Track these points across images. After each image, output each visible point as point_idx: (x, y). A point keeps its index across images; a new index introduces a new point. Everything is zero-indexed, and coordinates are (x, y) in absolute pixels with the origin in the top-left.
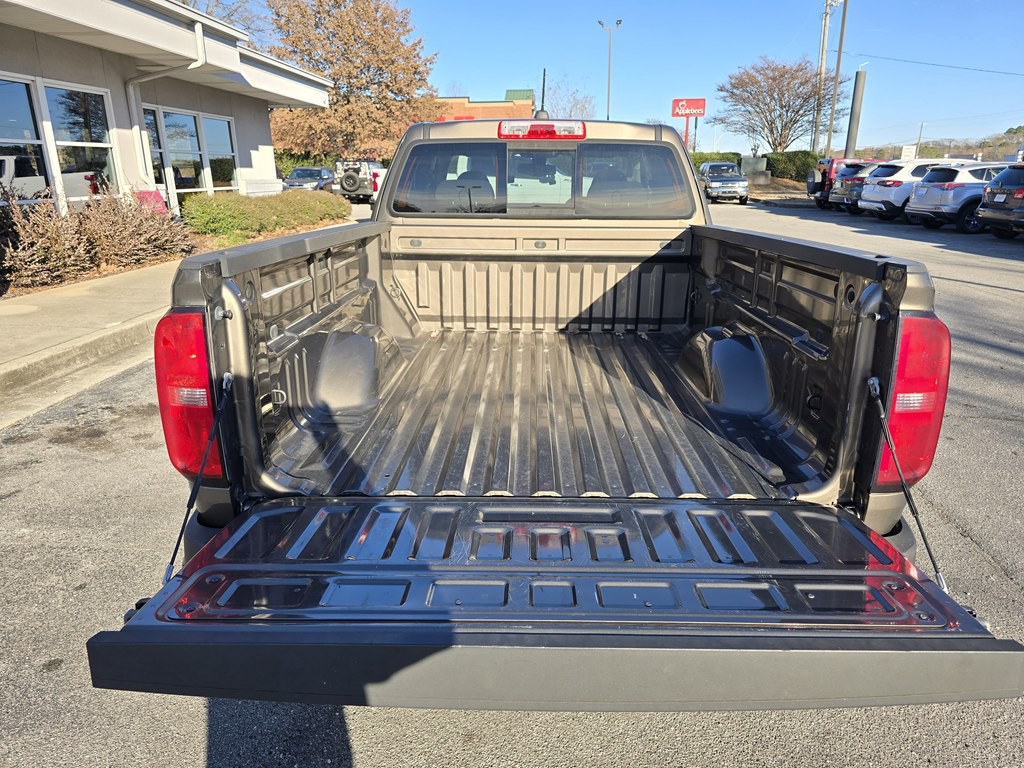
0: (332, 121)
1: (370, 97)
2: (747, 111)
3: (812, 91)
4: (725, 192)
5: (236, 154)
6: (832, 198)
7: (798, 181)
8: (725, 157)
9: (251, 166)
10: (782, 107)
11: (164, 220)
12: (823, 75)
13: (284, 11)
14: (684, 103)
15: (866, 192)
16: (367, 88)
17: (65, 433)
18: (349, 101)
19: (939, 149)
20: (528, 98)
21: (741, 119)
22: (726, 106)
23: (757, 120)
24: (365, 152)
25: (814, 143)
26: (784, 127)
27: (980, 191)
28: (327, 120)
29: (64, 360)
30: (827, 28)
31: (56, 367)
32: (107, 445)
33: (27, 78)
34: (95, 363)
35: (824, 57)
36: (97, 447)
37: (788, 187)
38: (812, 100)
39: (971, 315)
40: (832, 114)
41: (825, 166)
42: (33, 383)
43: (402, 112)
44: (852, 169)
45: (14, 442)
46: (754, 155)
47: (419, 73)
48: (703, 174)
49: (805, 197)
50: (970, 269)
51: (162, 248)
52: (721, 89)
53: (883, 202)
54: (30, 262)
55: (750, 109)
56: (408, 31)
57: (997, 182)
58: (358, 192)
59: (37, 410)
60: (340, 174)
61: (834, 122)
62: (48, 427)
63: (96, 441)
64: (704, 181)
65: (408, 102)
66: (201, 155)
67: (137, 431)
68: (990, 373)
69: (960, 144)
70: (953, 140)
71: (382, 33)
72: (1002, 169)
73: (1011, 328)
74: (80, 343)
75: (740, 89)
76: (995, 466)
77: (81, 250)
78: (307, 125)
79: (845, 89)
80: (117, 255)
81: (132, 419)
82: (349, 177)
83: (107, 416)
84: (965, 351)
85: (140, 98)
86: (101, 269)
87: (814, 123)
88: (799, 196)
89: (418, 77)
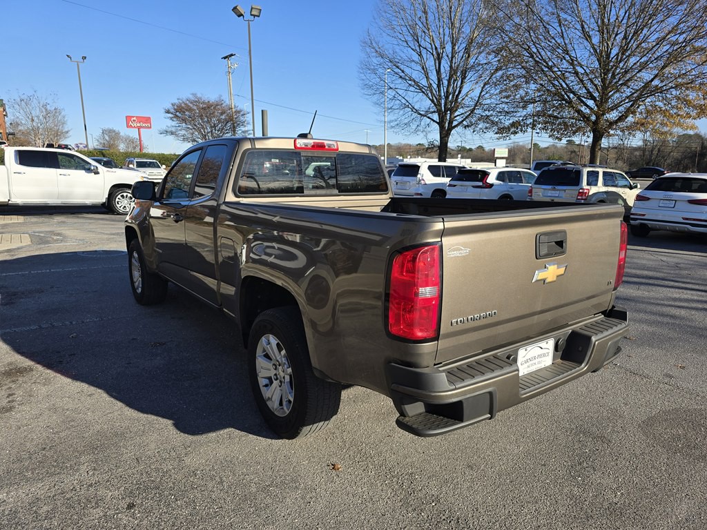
12: (233, 109)
14: (136, 119)
21: (185, 133)
30: (231, 81)
55: (189, 127)
75: (181, 112)
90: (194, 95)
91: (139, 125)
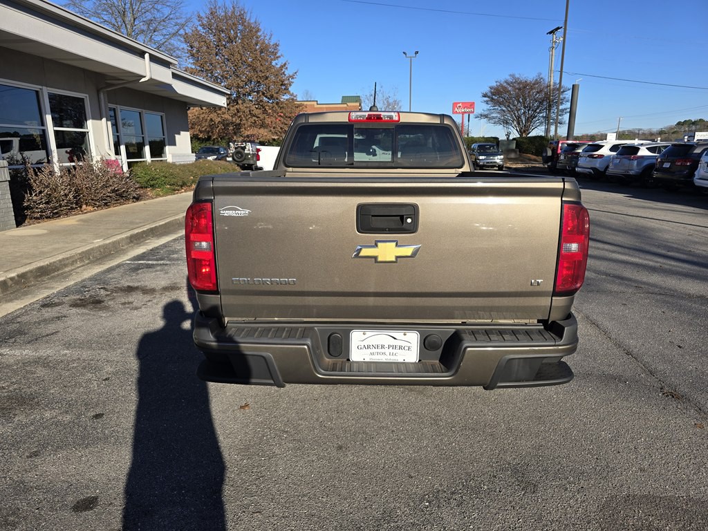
0: (226, 116)
1: (251, 101)
2: (502, 110)
3: (544, 97)
4: (488, 163)
5: (166, 137)
6: (559, 166)
7: (537, 156)
8: (487, 140)
9: (175, 144)
10: (525, 107)
11: (122, 178)
12: (552, 87)
13: (196, 44)
14: (460, 105)
15: (581, 162)
16: (250, 94)
17: (78, 302)
18: (237, 103)
19: (632, 135)
20: (356, 102)
21: (499, 116)
22: (488, 107)
23: (508, 116)
24: (248, 136)
25: (547, 131)
26: (527, 120)
27: (654, 161)
28: (223, 116)
29: (70, 261)
30: (553, 57)
31: (66, 265)
32: (106, 308)
33: (37, 87)
34: (88, 264)
35: (552, 75)
36: (100, 309)
37: (530, 160)
38: (545, 103)
39: (645, 236)
40: (557, 112)
41: (554, 145)
42: (53, 274)
43: (273, 110)
44: (571, 147)
45: (48, 307)
46: (508, 138)
47: (284, 85)
48: (474, 151)
49: (542, 166)
50: (647, 210)
51: (121, 196)
52: (485, 96)
53: (591, 168)
54: (40, 203)
55: (504, 108)
56: (278, 57)
57: (664, 155)
58: (244, 162)
59: (58, 290)
60: (232, 150)
61: (560, 117)
62: (67, 298)
63: (98, 306)
64: (474, 155)
65: (277, 103)
66: (143, 137)
67: (123, 301)
68: (653, 270)
69: (646, 132)
70: (641, 129)
71: (260, 59)
72: (668, 146)
73: (669, 244)
74: (80, 250)
75: (497, 96)
76: (650, 318)
77: (71, 196)
78: (209, 118)
79: (567, 96)
80: (92, 200)
81: (119, 294)
82: (237, 153)
83: (103, 292)
84: (639, 257)
85: (106, 100)
86: (83, 209)
87: (547, 118)
88: (537, 165)
89: (283, 87)
90: (512, 76)
91: (463, 110)
